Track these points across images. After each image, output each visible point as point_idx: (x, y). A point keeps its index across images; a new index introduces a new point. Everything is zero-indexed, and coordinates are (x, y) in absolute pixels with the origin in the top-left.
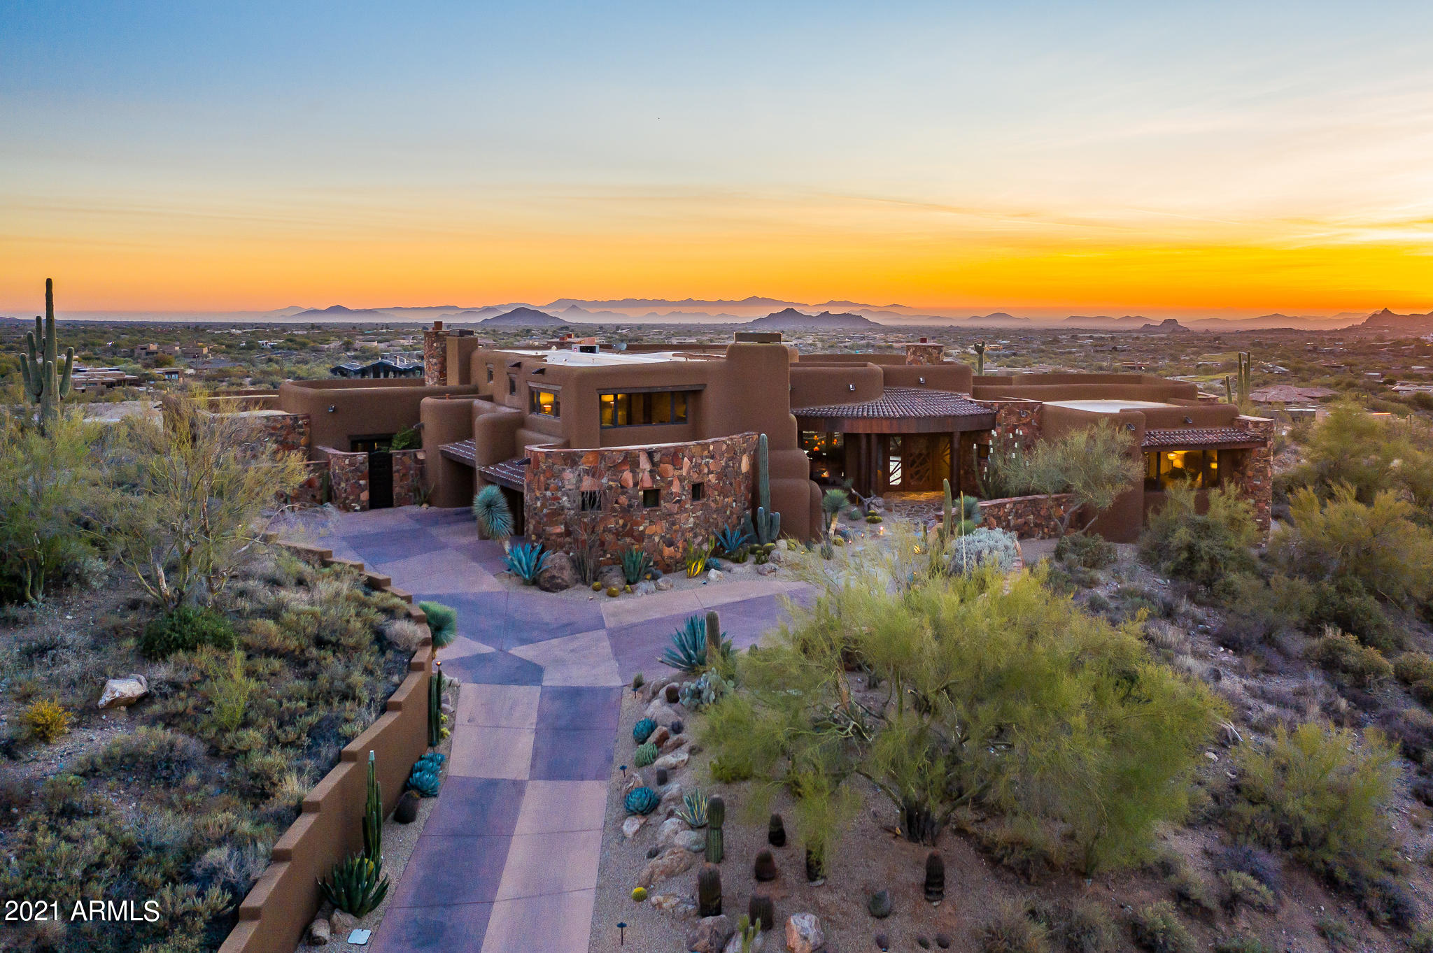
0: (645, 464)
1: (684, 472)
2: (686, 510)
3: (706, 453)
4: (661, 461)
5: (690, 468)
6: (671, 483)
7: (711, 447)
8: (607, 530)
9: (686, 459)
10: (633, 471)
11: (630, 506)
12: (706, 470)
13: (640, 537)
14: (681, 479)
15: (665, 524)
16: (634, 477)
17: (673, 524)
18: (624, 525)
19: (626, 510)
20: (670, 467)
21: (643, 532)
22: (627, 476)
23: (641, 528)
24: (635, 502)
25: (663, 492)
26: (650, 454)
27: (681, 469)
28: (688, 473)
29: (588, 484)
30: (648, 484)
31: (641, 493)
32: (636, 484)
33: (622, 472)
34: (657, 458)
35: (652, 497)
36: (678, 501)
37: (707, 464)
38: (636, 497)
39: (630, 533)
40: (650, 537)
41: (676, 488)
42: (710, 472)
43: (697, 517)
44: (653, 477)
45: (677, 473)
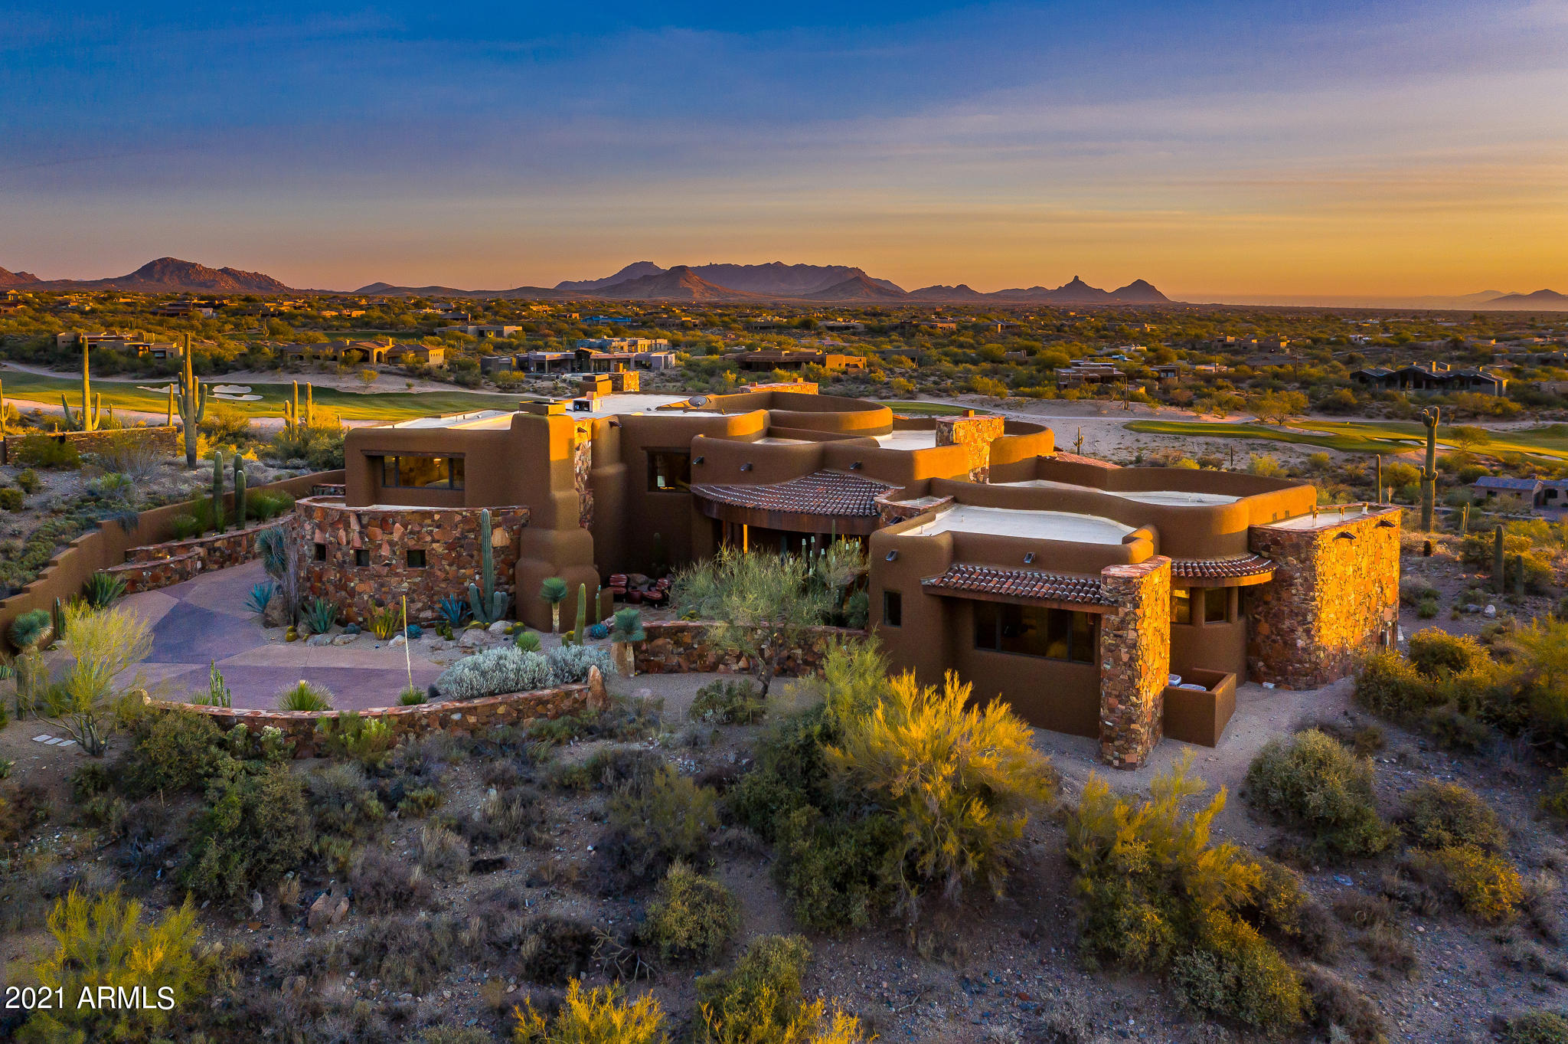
0: (355, 526)
1: (396, 537)
2: (397, 575)
3: (428, 521)
4: (369, 524)
5: (404, 534)
6: (380, 546)
7: (437, 517)
8: (329, 581)
9: (397, 525)
10: (346, 530)
11: (344, 562)
12: (428, 539)
13: (352, 593)
14: (391, 544)
15: (373, 584)
16: (347, 535)
17: (382, 585)
18: (340, 580)
19: (341, 565)
20: (378, 531)
21: (353, 588)
22: (342, 533)
23: (352, 584)
24: (347, 559)
25: (372, 554)
26: (359, 516)
27: (392, 533)
28: (402, 538)
29: (318, 538)
30: (357, 543)
31: (352, 552)
32: (348, 543)
33: (339, 529)
34: (365, 520)
35: (361, 557)
36: (387, 565)
37: (430, 533)
38: (348, 554)
39: (344, 587)
40: (360, 594)
41: (385, 551)
42: (434, 541)
43: (415, 584)
44: (362, 538)
45: (386, 537)
